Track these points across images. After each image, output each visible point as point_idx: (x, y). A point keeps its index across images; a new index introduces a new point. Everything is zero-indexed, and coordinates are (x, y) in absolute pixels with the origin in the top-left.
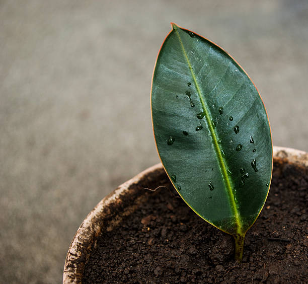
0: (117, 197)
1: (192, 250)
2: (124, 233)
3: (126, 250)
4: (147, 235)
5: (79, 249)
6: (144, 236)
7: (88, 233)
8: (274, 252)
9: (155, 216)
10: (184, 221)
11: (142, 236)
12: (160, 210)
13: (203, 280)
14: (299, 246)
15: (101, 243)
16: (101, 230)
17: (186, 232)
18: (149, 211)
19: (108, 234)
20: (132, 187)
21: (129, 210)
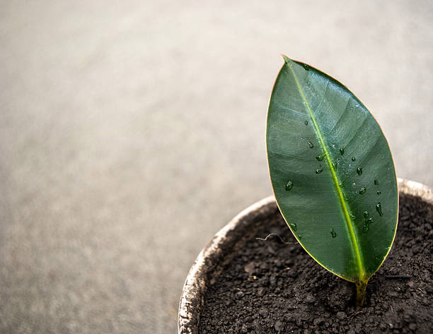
0: (217, 247)
1: (309, 298)
2: (229, 284)
3: (236, 303)
4: (255, 285)
5: (189, 311)
6: (252, 287)
7: (194, 290)
8: (395, 291)
9: (257, 262)
10: (289, 265)
11: (250, 286)
12: (260, 255)
13: (326, 330)
14: (422, 283)
15: (209, 299)
16: (206, 285)
17: (295, 277)
18: (251, 257)
19: (213, 287)
20: (229, 233)
21: (229, 258)
